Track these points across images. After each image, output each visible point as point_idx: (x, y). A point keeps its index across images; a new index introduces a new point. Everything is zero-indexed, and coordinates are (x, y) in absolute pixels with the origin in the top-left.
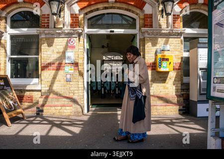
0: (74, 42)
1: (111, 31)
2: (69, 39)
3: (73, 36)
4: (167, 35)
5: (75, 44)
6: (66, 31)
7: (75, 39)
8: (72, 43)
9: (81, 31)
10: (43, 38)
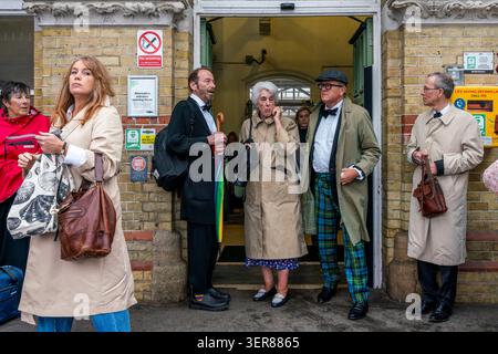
0: (156, 43)
1: (284, 7)
2: (140, 32)
3: (154, 21)
4: (485, 17)
5: (160, 53)
6: (129, 5)
7: (160, 32)
8: (151, 49)
9: (179, 5)
10: (49, 27)
